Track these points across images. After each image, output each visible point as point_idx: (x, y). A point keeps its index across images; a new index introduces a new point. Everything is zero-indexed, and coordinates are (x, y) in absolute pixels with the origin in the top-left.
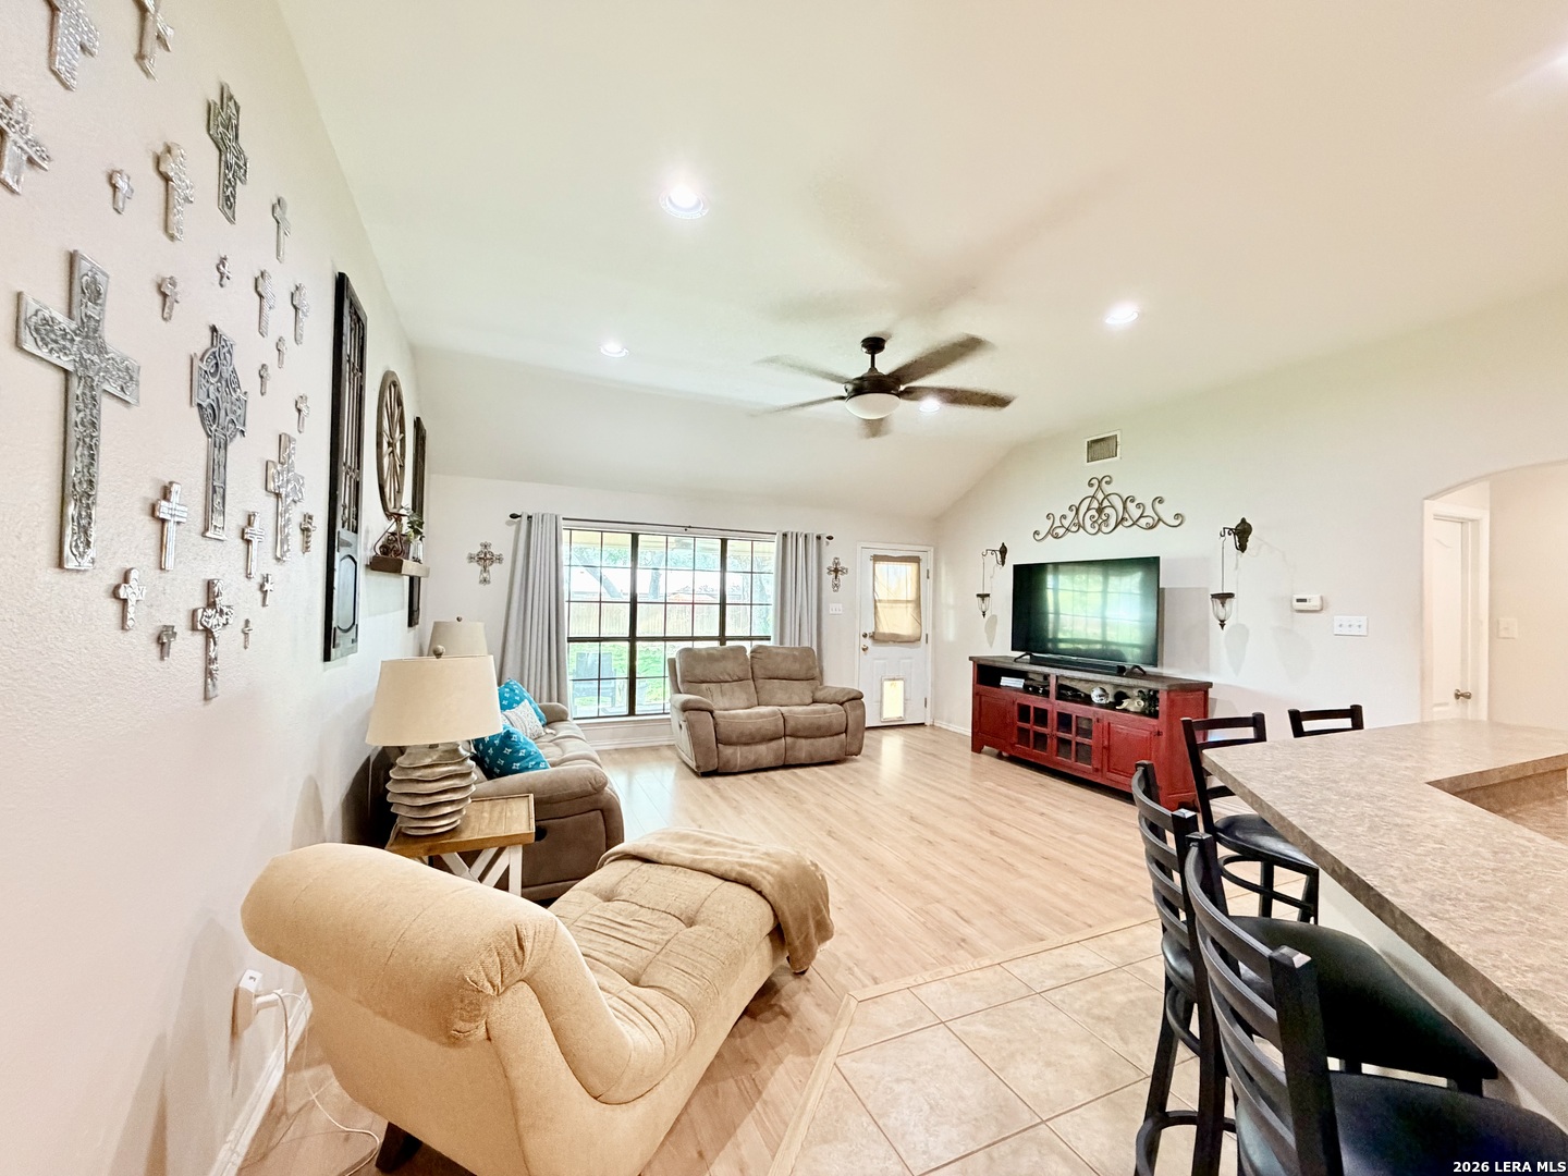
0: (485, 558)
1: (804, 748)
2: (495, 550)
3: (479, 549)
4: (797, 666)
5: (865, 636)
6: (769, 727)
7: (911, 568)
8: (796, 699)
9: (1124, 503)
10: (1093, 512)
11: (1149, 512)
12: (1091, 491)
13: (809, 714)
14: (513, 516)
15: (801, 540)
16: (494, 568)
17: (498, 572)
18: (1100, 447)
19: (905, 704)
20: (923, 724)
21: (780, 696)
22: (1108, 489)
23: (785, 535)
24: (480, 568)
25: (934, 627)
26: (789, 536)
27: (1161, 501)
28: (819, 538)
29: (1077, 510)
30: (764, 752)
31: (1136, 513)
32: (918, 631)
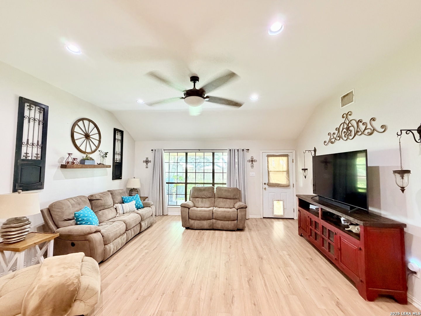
0: (147, 162)
1: (220, 224)
2: (149, 159)
3: (146, 159)
4: (229, 194)
5: (265, 184)
6: (207, 215)
7: (285, 159)
8: (227, 206)
9: (357, 123)
10: (345, 130)
11: (369, 126)
12: (343, 120)
13: (222, 212)
14: (152, 150)
15: (236, 151)
16: (149, 164)
17: (150, 165)
18: (347, 98)
19: (284, 210)
20: (293, 219)
21: (222, 204)
22: (350, 118)
23: (230, 150)
24: (146, 164)
25: (296, 181)
26: (232, 150)
27: (374, 120)
28: (243, 150)
29: (339, 129)
30: (205, 224)
31: (362, 127)
32: (288, 182)
